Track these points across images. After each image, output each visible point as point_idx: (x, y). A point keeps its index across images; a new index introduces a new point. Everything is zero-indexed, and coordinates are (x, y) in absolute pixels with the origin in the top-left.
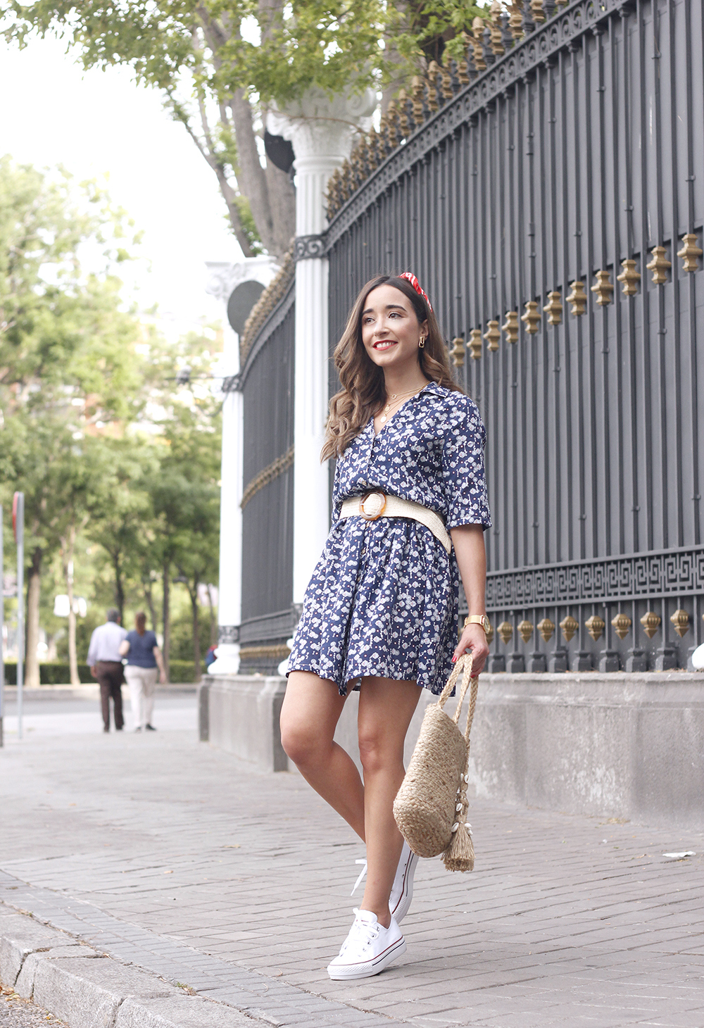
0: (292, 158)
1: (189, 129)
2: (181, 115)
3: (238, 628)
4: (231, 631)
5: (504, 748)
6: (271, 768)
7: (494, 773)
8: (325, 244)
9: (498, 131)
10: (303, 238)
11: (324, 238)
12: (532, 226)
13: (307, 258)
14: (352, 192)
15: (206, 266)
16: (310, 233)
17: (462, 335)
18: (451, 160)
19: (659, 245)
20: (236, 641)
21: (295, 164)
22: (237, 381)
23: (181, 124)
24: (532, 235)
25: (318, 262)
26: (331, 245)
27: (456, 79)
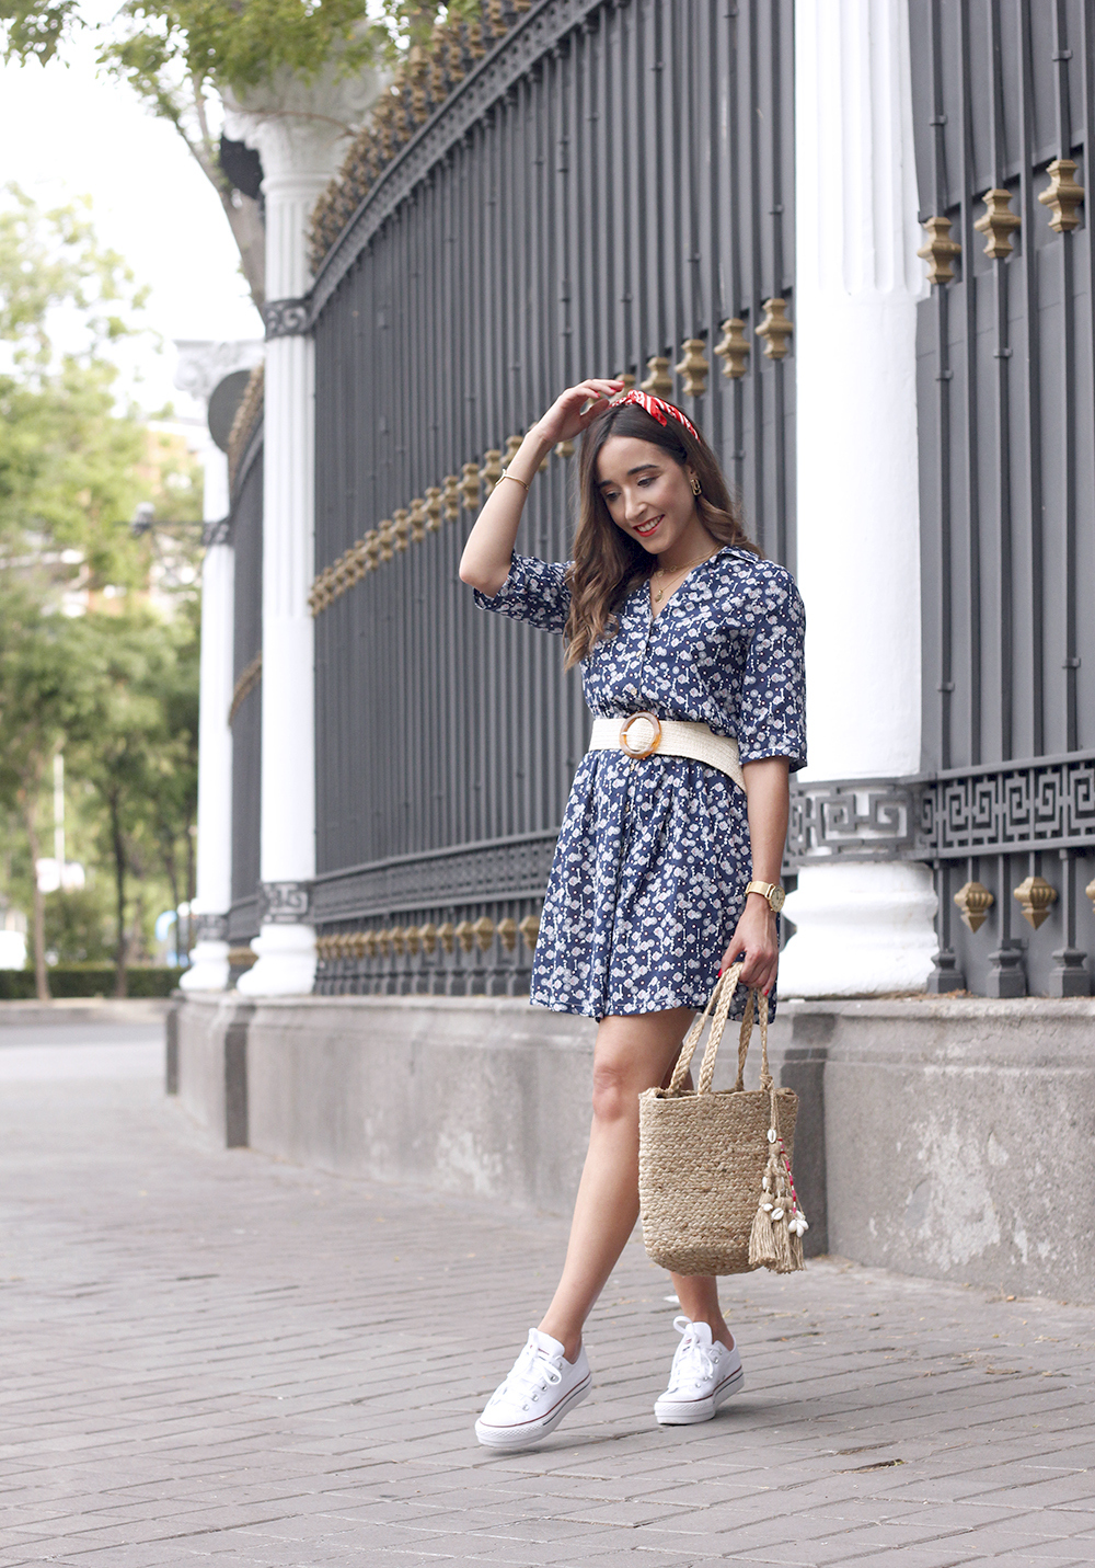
0: (260, 176)
1: (181, 131)
2: (168, 109)
3: (226, 917)
4: (216, 922)
5: (510, 1117)
6: (221, 1142)
7: (497, 1157)
8: (308, 311)
9: (521, 138)
10: (275, 303)
11: (308, 303)
12: (567, 285)
13: (281, 335)
14: (339, 230)
15: (174, 347)
16: (286, 295)
17: (476, 460)
18: (461, 180)
19: (735, 316)
20: (223, 938)
21: (265, 185)
22: (225, 528)
23: (168, 124)
24: (567, 300)
25: (299, 342)
26: (315, 315)
27: (466, 51)
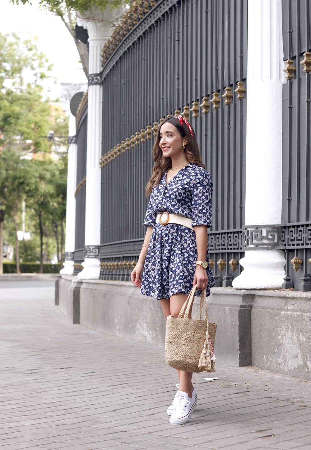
0: (88, 37)
1: (63, 20)
2: (60, 14)
3: (73, 253)
4: (70, 254)
5: (158, 320)
6: (72, 322)
7: (154, 331)
8: (101, 77)
9: (165, 29)
10: (91, 75)
11: (101, 75)
12: (178, 75)
13: (93, 84)
14: (111, 54)
15: (61, 85)
16: (95, 73)
17: (150, 125)
18: (147, 42)
19: (228, 86)
20: (72, 259)
21: (89, 40)
22: (75, 138)
23: (60, 17)
24: (178, 79)
25: (98, 86)
26: (103, 79)
27: (150, 4)
